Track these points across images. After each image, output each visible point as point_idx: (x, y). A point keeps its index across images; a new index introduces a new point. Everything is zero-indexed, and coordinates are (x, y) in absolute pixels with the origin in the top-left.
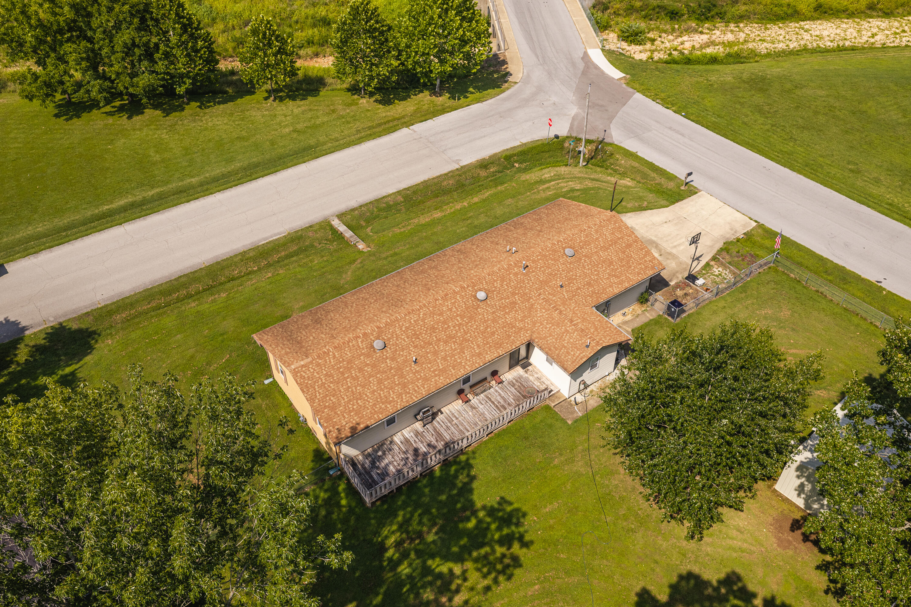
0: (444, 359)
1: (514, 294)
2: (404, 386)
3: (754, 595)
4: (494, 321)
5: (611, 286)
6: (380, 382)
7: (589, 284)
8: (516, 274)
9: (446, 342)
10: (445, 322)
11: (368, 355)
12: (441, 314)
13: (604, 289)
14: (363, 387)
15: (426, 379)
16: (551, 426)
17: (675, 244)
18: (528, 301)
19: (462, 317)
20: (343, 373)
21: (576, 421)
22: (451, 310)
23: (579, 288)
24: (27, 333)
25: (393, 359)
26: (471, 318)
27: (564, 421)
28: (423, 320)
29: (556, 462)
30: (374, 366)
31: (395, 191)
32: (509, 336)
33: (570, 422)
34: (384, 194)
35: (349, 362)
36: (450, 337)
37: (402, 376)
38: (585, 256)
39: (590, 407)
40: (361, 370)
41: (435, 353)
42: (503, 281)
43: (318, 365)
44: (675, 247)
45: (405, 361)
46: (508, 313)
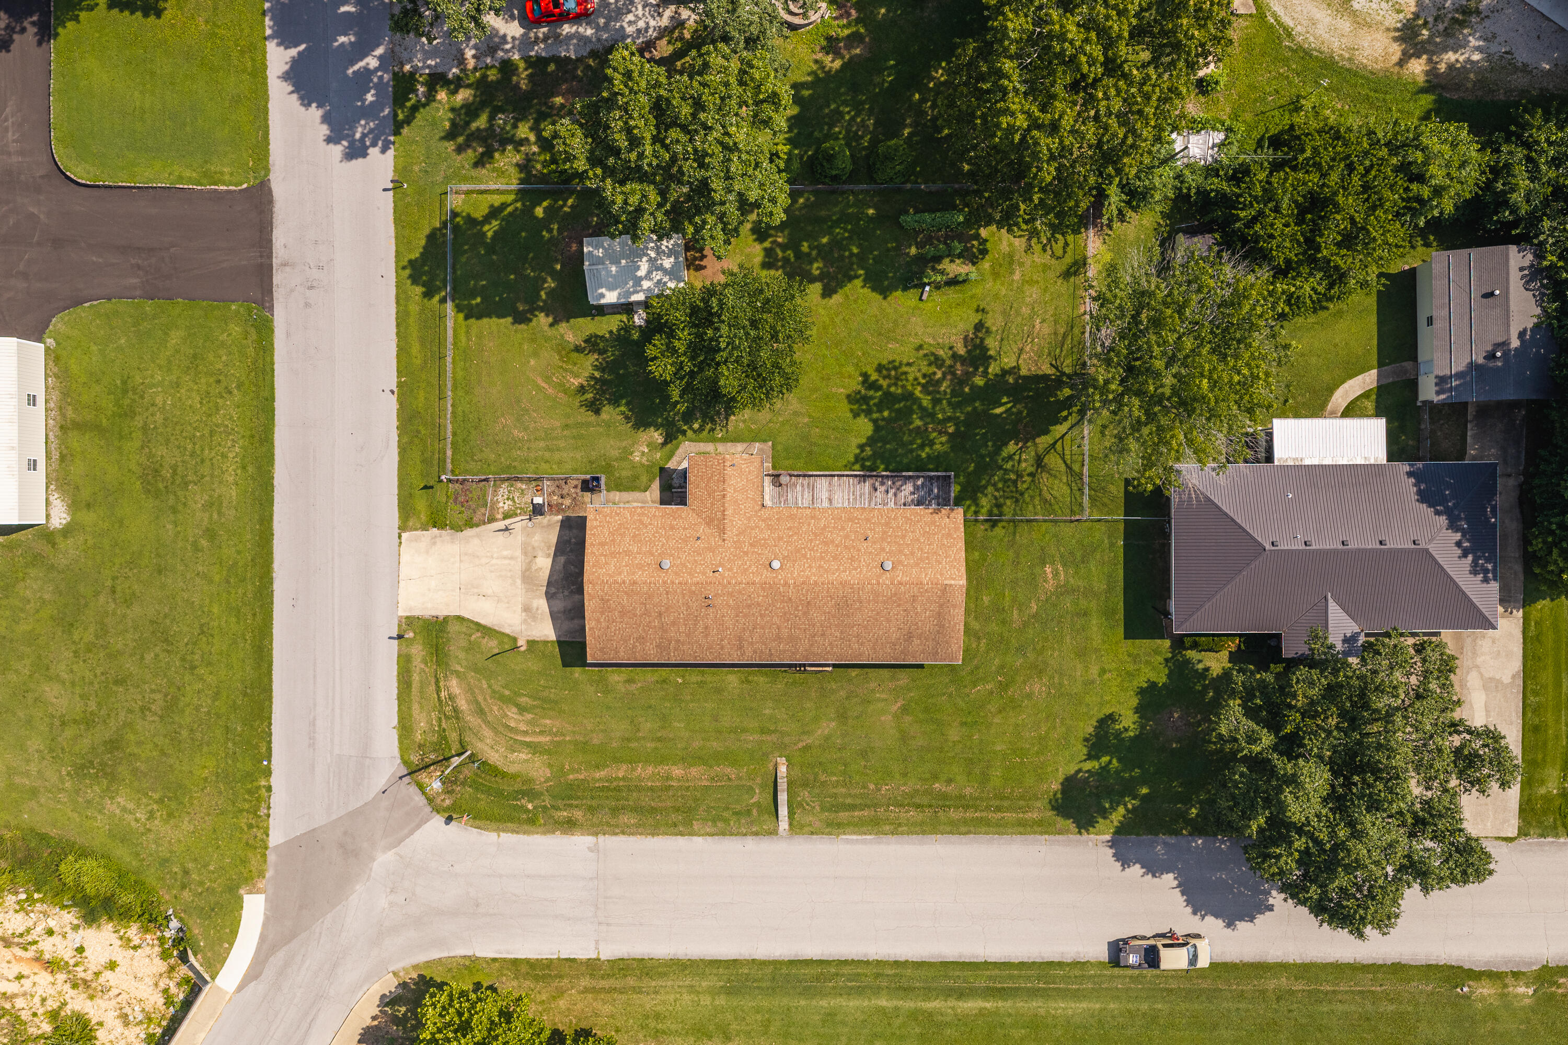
0: (843, 529)
1: (746, 553)
2: (887, 524)
3: (765, 249)
4: (780, 538)
5: (654, 516)
6: (904, 537)
7: (672, 528)
8: (730, 570)
9: (833, 542)
10: (822, 558)
11: (900, 562)
12: (820, 566)
13: (663, 517)
14: (918, 540)
15: (868, 520)
16: (786, 449)
17: (507, 562)
18: (738, 541)
19: (805, 556)
20: (928, 558)
21: (765, 441)
22: (810, 567)
23: (685, 529)
24: (1108, 837)
25: (883, 549)
26: (798, 551)
27: (773, 447)
28: (838, 569)
29: (806, 420)
30: (901, 552)
31: (695, 838)
32: (778, 519)
33: (770, 443)
34: (709, 839)
35: (917, 564)
36: (826, 544)
37: (884, 532)
38: (653, 555)
39: (745, 445)
40: (912, 553)
41: (847, 537)
42: (747, 570)
43: (942, 575)
44: (511, 558)
45: (874, 543)
46: (764, 539)
